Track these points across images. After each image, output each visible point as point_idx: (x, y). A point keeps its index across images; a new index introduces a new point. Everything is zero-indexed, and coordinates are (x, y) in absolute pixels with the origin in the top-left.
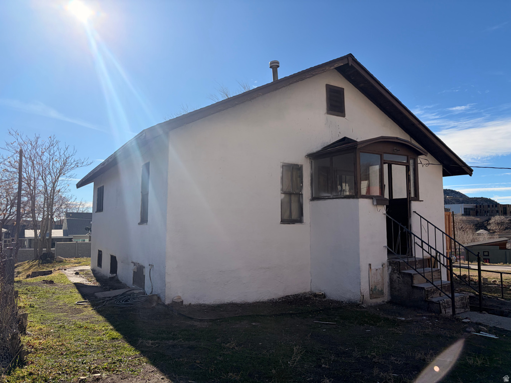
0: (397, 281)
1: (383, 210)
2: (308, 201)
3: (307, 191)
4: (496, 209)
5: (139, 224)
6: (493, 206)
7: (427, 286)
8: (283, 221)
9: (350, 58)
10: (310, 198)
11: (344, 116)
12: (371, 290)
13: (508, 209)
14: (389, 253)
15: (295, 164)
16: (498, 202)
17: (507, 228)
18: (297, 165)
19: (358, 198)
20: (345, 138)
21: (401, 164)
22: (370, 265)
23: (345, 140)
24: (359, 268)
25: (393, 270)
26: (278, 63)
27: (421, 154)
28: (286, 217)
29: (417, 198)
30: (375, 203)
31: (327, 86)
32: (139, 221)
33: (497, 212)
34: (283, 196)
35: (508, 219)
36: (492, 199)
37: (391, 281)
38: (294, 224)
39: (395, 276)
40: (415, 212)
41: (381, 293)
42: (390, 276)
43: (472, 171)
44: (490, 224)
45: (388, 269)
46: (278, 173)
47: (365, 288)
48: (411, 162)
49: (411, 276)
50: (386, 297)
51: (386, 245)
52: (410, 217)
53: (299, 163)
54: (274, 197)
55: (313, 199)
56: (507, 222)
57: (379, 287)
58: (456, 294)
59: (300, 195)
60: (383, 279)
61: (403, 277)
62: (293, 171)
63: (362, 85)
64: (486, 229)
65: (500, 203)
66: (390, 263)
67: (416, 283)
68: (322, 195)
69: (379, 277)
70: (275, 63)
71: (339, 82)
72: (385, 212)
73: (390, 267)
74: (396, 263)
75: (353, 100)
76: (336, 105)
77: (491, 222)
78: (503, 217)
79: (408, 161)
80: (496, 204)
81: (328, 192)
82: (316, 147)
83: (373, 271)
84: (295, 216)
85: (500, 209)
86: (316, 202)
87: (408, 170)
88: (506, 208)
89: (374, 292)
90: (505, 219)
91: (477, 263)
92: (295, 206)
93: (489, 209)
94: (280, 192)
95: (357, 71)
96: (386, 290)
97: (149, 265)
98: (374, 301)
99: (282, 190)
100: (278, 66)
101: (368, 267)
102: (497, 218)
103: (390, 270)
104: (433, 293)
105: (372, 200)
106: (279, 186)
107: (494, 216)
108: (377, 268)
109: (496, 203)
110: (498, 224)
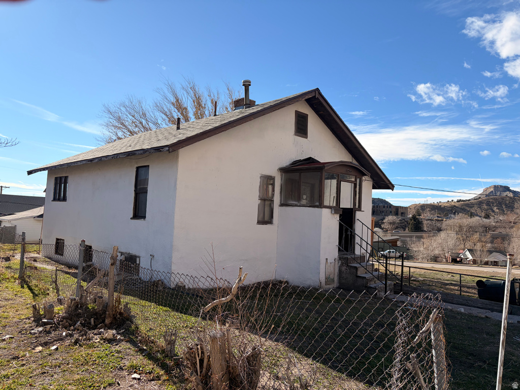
0: (345, 272)
1: (337, 217)
2: (278, 206)
3: (277, 199)
4: (390, 210)
5: (131, 219)
6: (387, 207)
7: (368, 276)
8: (259, 222)
9: (317, 92)
10: (279, 204)
11: (307, 138)
12: (326, 278)
13: (400, 210)
14: (339, 250)
15: (269, 176)
16: (392, 203)
17: (397, 228)
18: (271, 177)
19: (322, 208)
20: (310, 158)
21: (351, 182)
22: (327, 259)
23: (310, 160)
24: (319, 262)
25: (342, 264)
26: (250, 82)
27: (366, 175)
28: (260, 219)
29: (360, 209)
30: (333, 212)
31: (296, 112)
32: (132, 216)
33: (391, 212)
34: (260, 201)
35: (399, 219)
36: (387, 200)
37: (340, 271)
38: (266, 224)
39: (344, 268)
40: (358, 219)
41: (333, 280)
42: (339, 268)
43: (394, 187)
44: (384, 223)
45: (338, 262)
46: (257, 183)
47: (322, 278)
48: (358, 180)
49: (356, 268)
50: (336, 284)
51: (338, 244)
52: (354, 223)
53: (273, 175)
54: (254, 201)
55: (282, 205)
56: (398, 222)
57: (332, 277)
58: (389, 282)
59: (272, 201)
60: (334, 270)
61: (350, 269)
62: (267, 181)
63: (322, 112)
64: (380, 227)
65: (394, 205)
66: (340, 258)
67: (359, 274)
68: (290, 203)
69: (332, 269)
70: (247, 82)
71: (305, 109)
72: (338, 219)
73: (340, 261)
74: (345, 258)
75: (314, 124)
76: (301, 128)
77: (384, 221)
78: (395, 217)
79: (356, 180)
80: (390, 206)
81: (295, 201)
82: (286, 162)
83: (329, 264)
84: (266, 218)
85: (393, 210)
86: (284, 208)
87: (355, 187)
88: (398, 209)
89: (329, 280)
90: (397, 219)
91: (401, 260)
92: (267, 210)
93: (384, 209)
94: (258, 198)
95: (320, 102)
96: (336, 279)
97: (151, 255)
98: (328, 286)
99: (259, 196)
100: (250, 85)
101: (325, 260)
102: (390, 218)
103: (340, 263)
104: (371, 281)
105: (330, 210)
106: (258, 194)
107: (388, 216)
108: (331, 262)
109: (390, 204)
110: (390, 223)
